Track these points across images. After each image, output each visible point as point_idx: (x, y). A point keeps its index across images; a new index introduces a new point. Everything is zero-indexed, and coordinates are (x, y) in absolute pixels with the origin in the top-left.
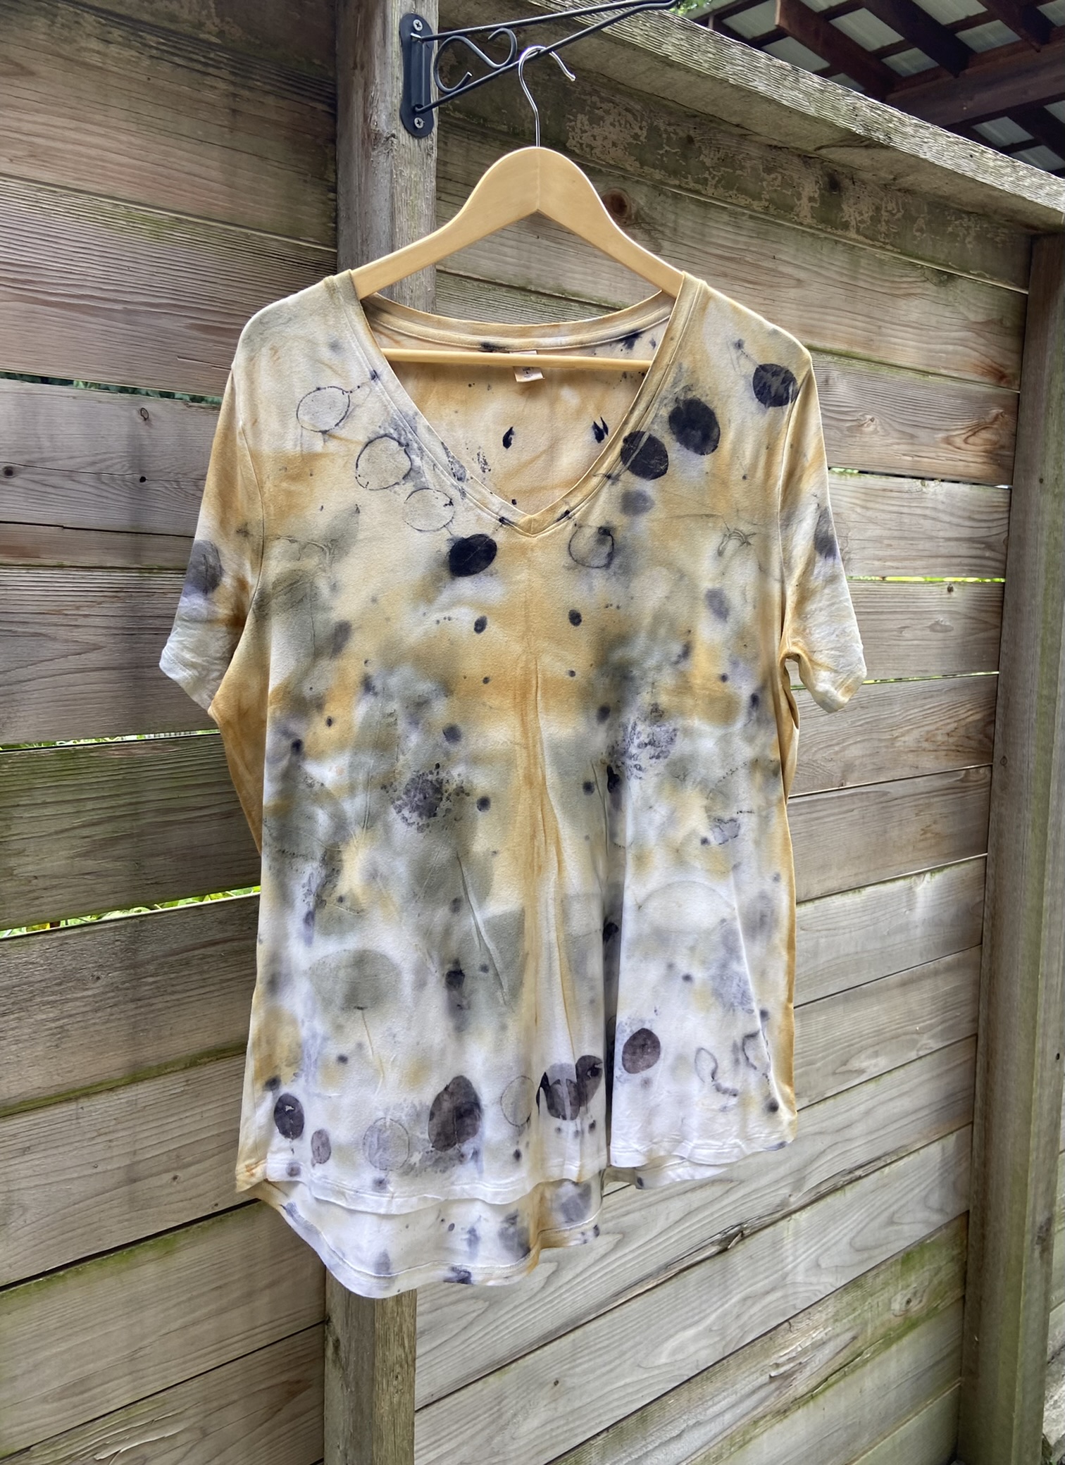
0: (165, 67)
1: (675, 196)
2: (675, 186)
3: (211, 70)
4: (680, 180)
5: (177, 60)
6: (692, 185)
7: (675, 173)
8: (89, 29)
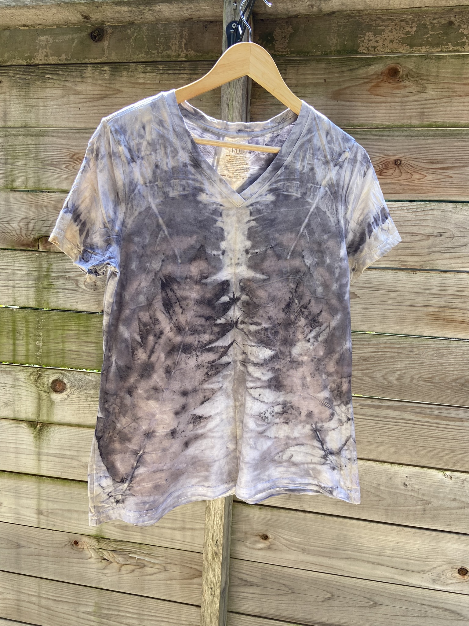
0: (166, 76)
1: (438, 58)
2: (438, 52)
3: (182, 72)
4: (442, 48)
5: (170, 72)
6: (451, 48)
7: (438, 45)
8: (140, 70)
